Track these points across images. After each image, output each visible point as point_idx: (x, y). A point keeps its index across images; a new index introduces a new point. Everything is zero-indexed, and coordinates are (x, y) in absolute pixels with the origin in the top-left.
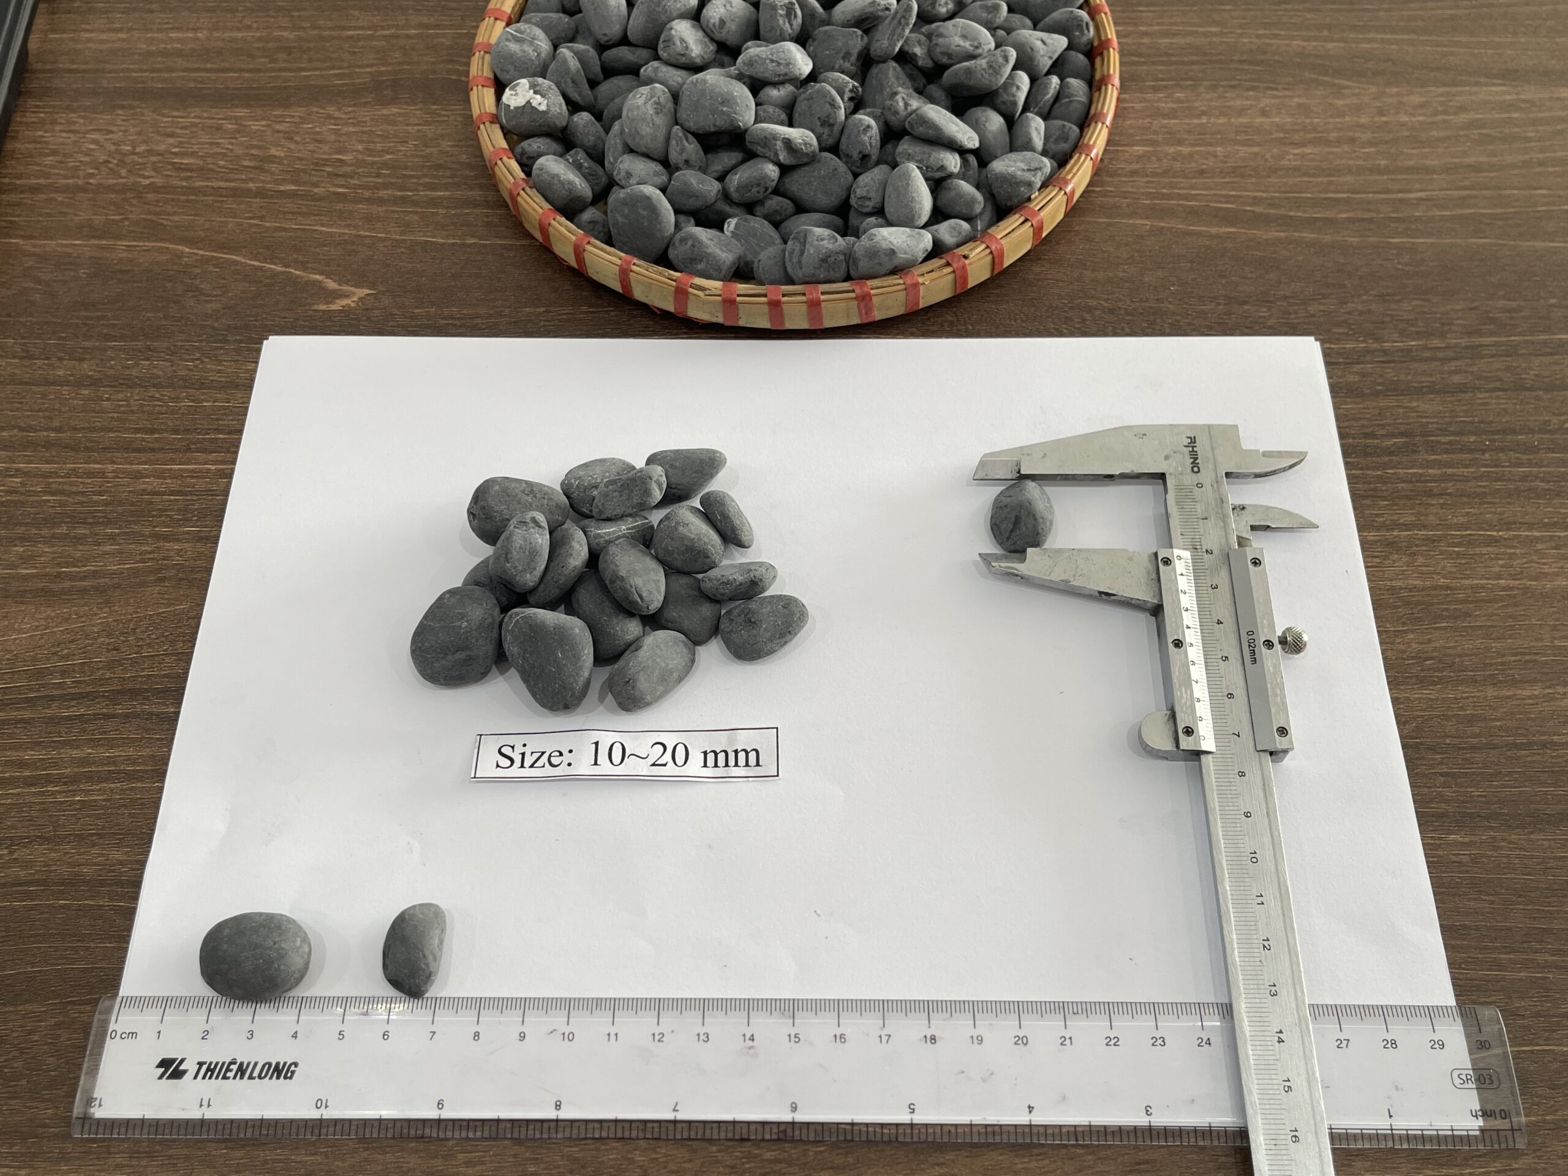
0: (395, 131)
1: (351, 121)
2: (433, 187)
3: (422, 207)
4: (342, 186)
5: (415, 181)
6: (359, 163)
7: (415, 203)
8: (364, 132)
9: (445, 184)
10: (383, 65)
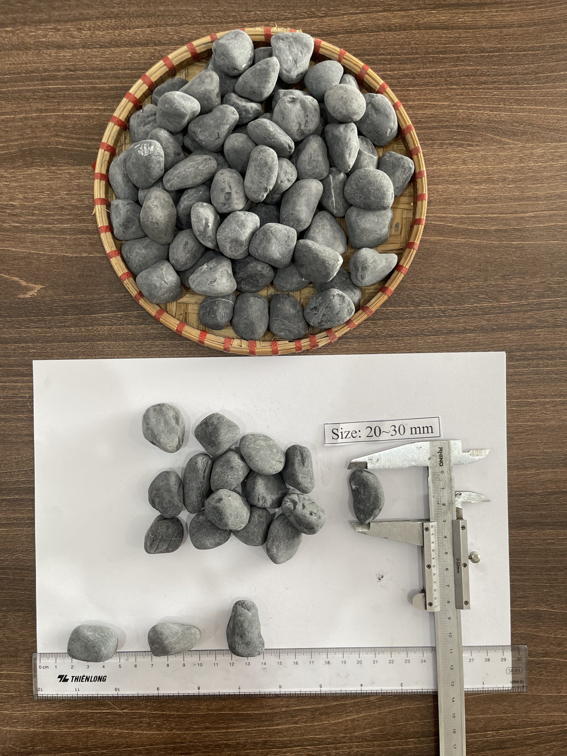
0: (37, 185)
1: (13, 179)
2: (61, 222)
3: (58, 235)
4: (17, 222)
5: (52, 218)
6: (23, 207)
7: (55, 232)
8: (21, 186)
9: (67, 219)
10: (23, 139)
